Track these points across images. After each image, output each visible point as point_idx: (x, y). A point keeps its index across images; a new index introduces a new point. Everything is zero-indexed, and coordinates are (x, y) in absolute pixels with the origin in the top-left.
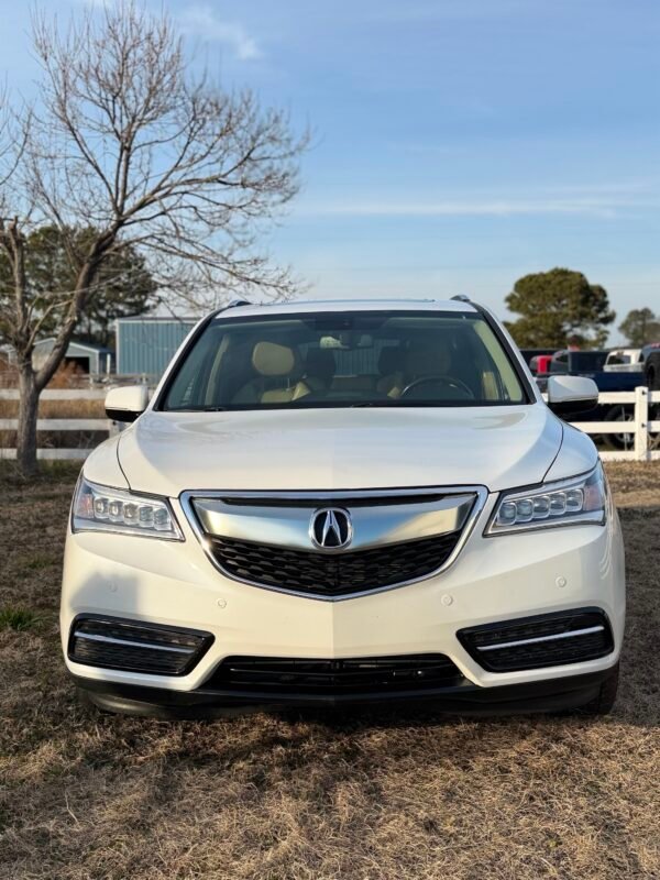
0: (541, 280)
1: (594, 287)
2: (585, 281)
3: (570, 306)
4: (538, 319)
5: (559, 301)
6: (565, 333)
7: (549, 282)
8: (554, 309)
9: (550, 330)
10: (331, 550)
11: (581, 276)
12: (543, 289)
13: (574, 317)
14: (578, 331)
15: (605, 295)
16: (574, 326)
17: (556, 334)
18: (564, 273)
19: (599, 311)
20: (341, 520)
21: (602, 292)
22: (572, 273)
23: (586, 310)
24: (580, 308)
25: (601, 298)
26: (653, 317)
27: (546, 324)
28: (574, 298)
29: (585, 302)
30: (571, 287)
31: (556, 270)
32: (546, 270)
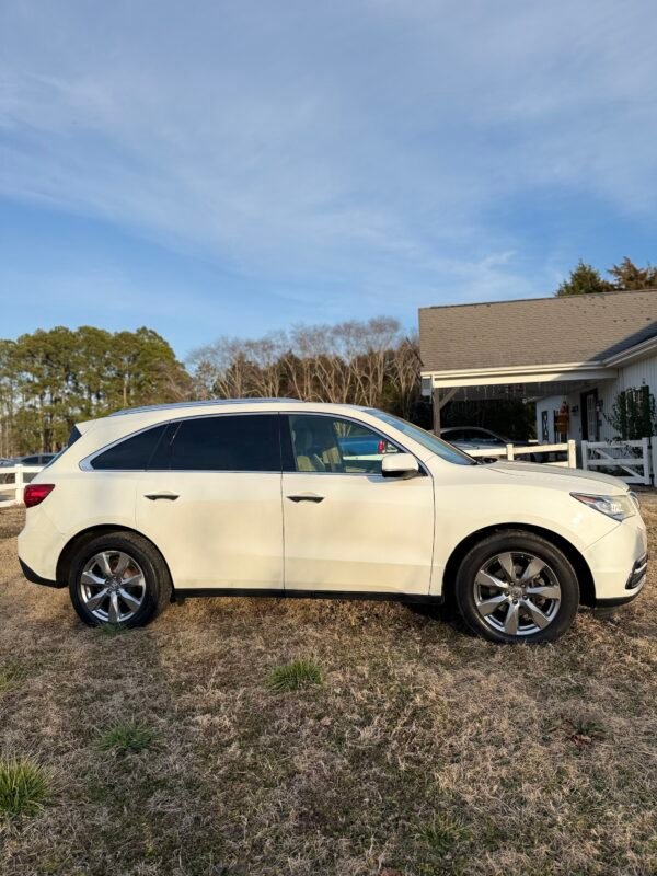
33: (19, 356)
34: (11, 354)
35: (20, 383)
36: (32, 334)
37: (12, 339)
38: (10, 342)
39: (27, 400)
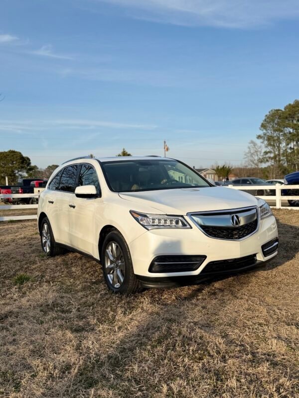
0: (5, 154)
1: (25, 157)
2: (22, 155)
3: (17, 164)
4: (5, 169)
5: (13, 162)
6: (15, 174)
7: (8, 155)
8: (11, 165)
9: (10, 173)
10: (237, 226)
11: (20, 153)
12: (6, 158)
13: (19, 168)
14: (20, 173)
15: (30, 160)
16: (19, 171)
17: (12, 174)
18: (14, 152)
19: (28, 166)
20: (237, 217)
21: (28, 159)
22: (16, 152)
23: (23, 165)
24: (21, 165)
25: (28, 161)
26: (38, 168)
27: (9, 170)
28: (18, 161)
29: (22, 163)
30: (17, 157)
31: (10, 151)
32: (6, 151)
33: (283, 118)
34: (280, 117)
35: (285, 135)
36: (292, 103)
37: (280, 109)
38: (279, 110)
39: (288, 145)
